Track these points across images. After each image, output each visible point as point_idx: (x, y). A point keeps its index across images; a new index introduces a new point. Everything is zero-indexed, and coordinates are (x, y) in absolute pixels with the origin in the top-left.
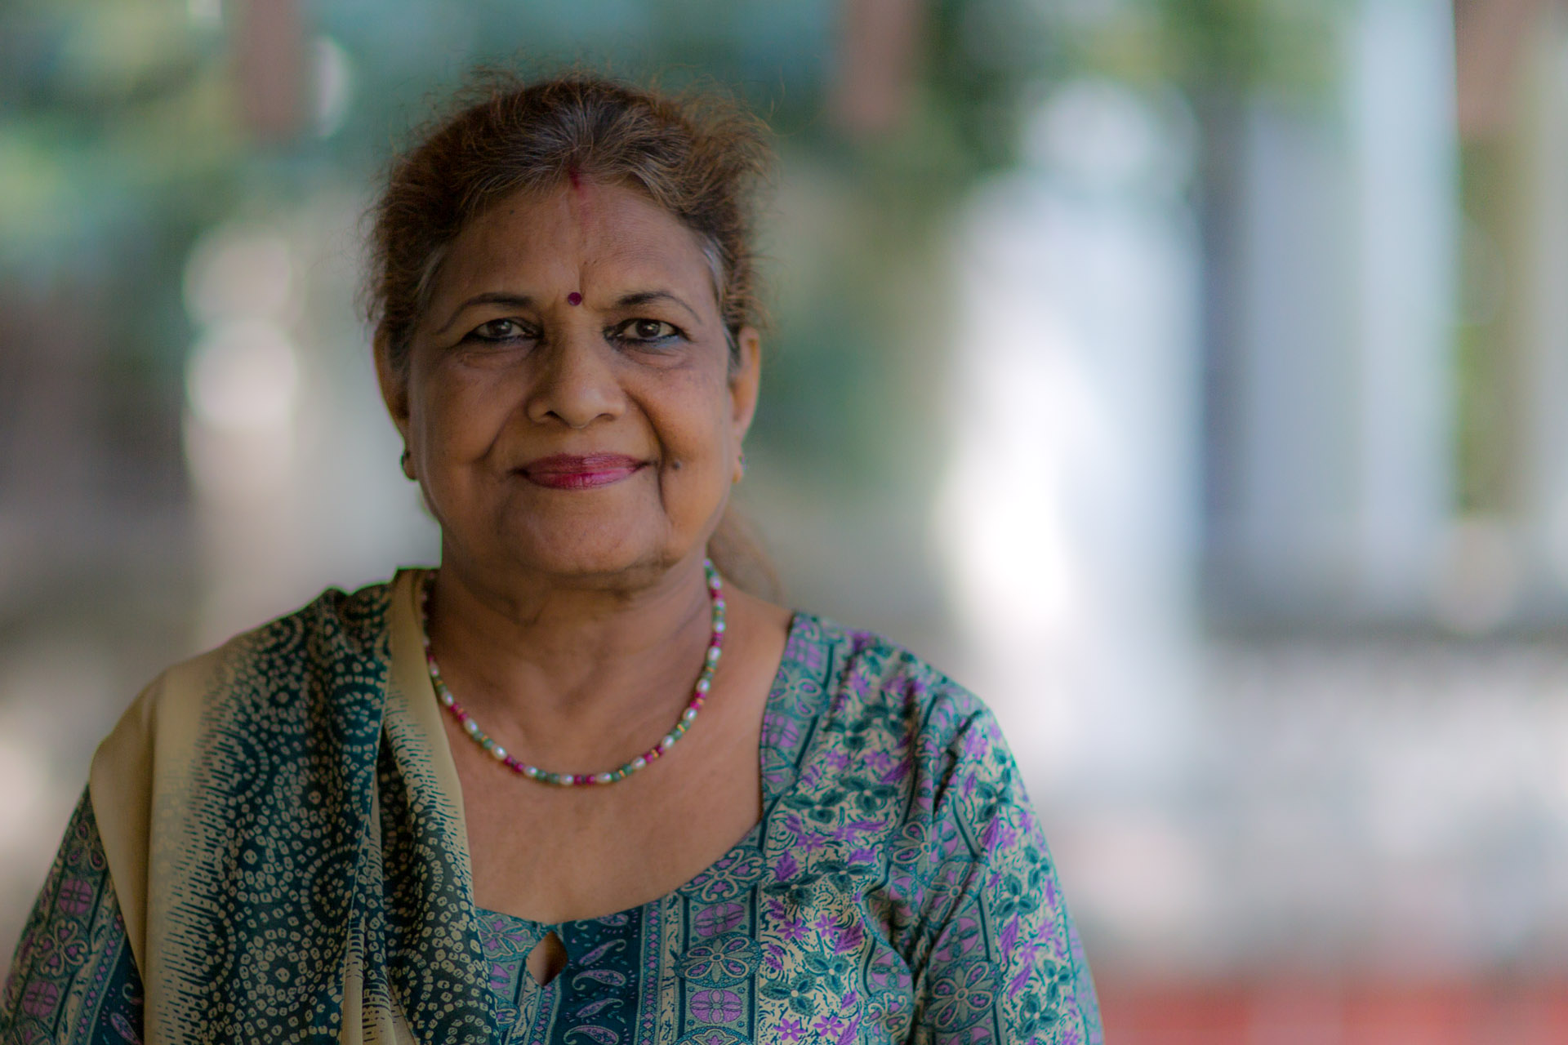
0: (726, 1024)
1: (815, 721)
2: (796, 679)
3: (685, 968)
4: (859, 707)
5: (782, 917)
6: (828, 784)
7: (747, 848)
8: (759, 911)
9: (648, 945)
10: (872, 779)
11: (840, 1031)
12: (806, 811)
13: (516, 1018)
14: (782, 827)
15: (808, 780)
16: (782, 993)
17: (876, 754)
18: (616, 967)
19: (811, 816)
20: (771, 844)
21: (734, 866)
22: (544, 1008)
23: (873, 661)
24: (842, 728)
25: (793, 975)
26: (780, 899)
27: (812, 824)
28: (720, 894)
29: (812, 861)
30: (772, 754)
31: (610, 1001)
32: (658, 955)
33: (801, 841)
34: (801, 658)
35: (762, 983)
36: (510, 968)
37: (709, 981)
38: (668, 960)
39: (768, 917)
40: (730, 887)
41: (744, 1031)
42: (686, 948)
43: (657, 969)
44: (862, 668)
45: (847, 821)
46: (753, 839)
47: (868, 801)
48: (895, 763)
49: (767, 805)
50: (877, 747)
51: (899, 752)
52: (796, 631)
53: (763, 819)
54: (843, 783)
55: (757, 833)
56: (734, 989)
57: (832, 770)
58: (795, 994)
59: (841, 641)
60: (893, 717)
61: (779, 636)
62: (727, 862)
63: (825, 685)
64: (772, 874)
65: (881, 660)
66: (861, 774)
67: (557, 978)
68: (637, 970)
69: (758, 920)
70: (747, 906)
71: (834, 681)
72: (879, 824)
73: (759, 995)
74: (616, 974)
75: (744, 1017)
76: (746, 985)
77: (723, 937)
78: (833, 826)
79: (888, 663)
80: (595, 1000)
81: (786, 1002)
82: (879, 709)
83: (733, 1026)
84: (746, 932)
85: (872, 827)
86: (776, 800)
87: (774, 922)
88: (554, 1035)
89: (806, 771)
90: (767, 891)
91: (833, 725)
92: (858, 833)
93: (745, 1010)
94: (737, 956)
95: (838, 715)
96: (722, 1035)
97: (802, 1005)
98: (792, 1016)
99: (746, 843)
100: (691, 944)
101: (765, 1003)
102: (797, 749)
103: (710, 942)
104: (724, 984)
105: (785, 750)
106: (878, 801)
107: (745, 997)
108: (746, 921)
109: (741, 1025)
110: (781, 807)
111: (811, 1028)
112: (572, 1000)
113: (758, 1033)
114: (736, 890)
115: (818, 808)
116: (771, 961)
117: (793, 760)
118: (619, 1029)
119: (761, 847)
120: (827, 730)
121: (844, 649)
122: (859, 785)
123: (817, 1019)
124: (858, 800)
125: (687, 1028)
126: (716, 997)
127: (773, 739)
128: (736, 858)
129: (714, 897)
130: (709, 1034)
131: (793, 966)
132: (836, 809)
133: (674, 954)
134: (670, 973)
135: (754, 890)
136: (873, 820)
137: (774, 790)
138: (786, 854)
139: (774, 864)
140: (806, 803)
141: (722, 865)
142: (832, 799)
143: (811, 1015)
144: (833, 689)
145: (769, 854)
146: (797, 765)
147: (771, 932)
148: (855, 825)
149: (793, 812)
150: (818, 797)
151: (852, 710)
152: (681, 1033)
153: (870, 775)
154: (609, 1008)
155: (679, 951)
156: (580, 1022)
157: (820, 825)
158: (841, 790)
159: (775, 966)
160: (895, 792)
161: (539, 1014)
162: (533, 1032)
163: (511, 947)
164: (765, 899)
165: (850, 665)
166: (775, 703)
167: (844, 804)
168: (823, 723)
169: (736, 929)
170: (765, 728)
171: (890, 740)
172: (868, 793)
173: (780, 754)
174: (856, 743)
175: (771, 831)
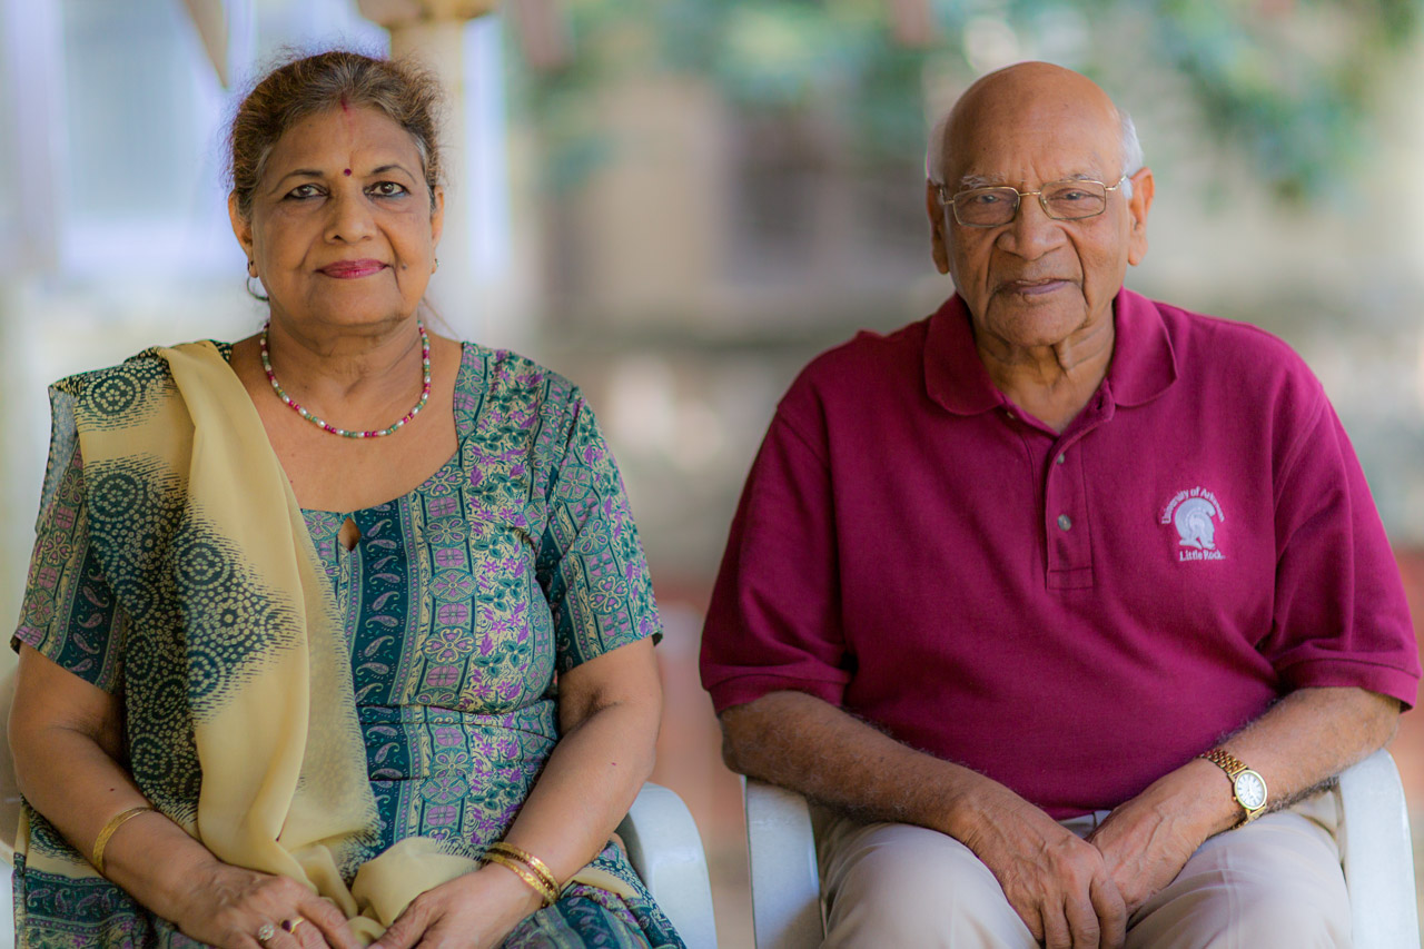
0: (457, 567)
1: (482, 396)
2: (468, 373)
3: (429, 537)
4: (505, 388)
5: (479, 507)
6: (493, 430)
7: (452, 466)
8: (465, 503)
9: (405, 523)
10: (515, 426)
11: (515, 567)
12: (483, 444)
13: (340, 571)
14: (471, 453)
15: (482, 426)
16: (484, 547)
17: (516, 413)
18: (389, 537)
19: (486, 447)
20: (466, 463)
21: (446, 477)
22: (354, 564)
23: (510, 363)
24: (498, 398)
25: (489, 536)
26: (477, 498)
27: (487, 451)
28: (441, 492)
29: (490, 472)
30: (461, 413)
31: (390, 557)
32: (411, 529)
33: (482, 460)
34: (470, 363)
35: (473, 542)
36: (330, 542)
37: (444, 544)
38: (417, 532)
39: (470, 506)
40: (447, 489)
41: (467, 570)
42: (426, 524)
43: (413, 537)
44: (505, 367)
45: (506, 450)
46: (455, 461)
47: (514, 438)
48: (527, 417)
49: (461, 441)
50: (517, 409)
51: (528, 412)
52: (466, 350)
53: (460, 451)
54: (500, 430)
55: (457, 457)
56: (458, 547)
57: (494, 421)
58: (491, 547)
59: (490, 354)
60: (524, 393)
61: (459, 350)
62: (442, 474)
63: (485, 378)
64: (469, 481)
65: (513, 361)
66: (509, 424)
67: (358, 545)
68: (401, 539)
69: (466, 508)
70: (458, 500)
71: (489, 376)
72: (523, 451)
73: (472, 549)
74: (391, 542)
75: (466, 562)
76: (464, 544)
77: (448, 518)
78: (499, 452)
79: (519, 364)
80: (381, 558)
81: (487, 552)
82: (517, 391)
83: (461, 567)
84: (460, 515)
85: (519, 453)
86: (465, 439)
87: (474, 509)
88: (364, 579)
89: (481, 423)
90: (467, 492)
91: (493, 398)
92: (512, 456)
93: (466, 558)
94: (456, 530)
95: (495, 393)
96: (455, 573)
97: (495, 553)
98: (491, 560)
99: (452, 462)
100: (429, 521)
101: (476, 554)
102: (474, 410)
103: (440, 520)
104: (452, 545)
105: (468, 411)
106: (520, 439)
107: (465, 551)
108: (459, 508)
109: (465, 567)
110: (469, 442)
111: (501, 566)
112: (369, 560)
113: (475, 570)
114: (450, 490)
115: (489, 442)
116: (475, 530)
117: (473, 416)
118: (399, 574)
119: (460, 465)
120: (489, 402)
121: (493, 359)
122: (508, 430)
123: (504, 560)
124: (510, 438)
125: (436, 571)
126: (449, 553)
127: (460, 407)
128: (447, 471)
129: (437, 493)
130: (449, 573)
131: (488, 531)
132: (499, 444)
133: (419, 527)
134: (421, 540)
135: (460, 490)
136: (519, 449)
137: (464, 434)
138: (475, 468)
139: (469, 475)
140: (482, 439)
141: (440, 475)
142: (495, 438)
143: (501, 558)
144: (490, 381)
145: (466, 469)
146: (475, 419)
147: (473, 514)
148: (510, 452)
149: (476, 445)
150: (488, 436)
151: (502, 390)
152: (433, 574)
153: (514, 424)
154: (390, 561)
155: (423, 526)
156: (377, 572)
157: (492, 452)
158: (499, 433)
159: (479, 532)
160: (528, 432)
161: (353, 568)
162: (352, 579)
163: (328, 531)
164: (467, 497)
165: (498, 368)
166: (458, 386)
167: (502, 441)
168: (488, 398)
169: (454, 514)
170: (455, 400)
171: (523, 405)
172: (514, 434)
173: (465, 413)
174: (505, 409)
175: (465, 456)
